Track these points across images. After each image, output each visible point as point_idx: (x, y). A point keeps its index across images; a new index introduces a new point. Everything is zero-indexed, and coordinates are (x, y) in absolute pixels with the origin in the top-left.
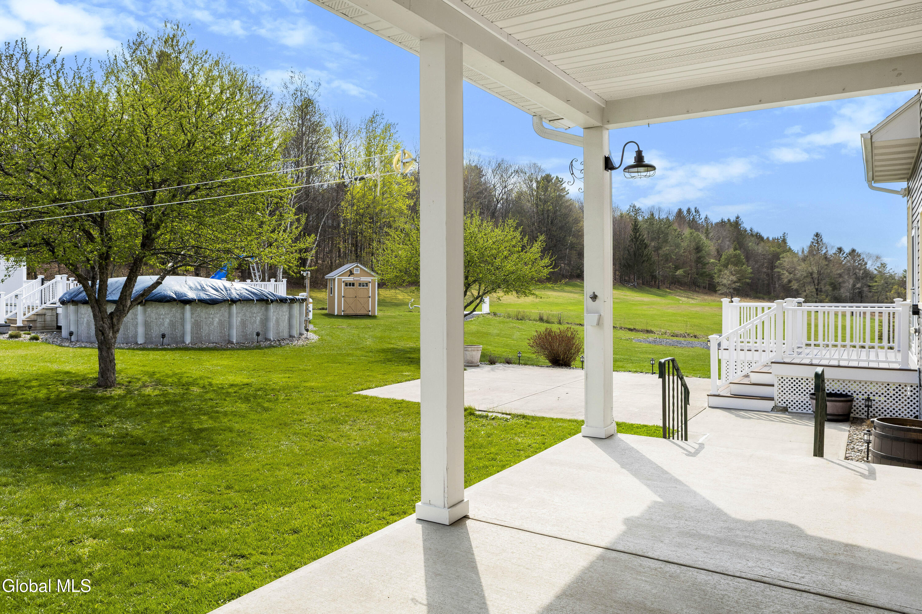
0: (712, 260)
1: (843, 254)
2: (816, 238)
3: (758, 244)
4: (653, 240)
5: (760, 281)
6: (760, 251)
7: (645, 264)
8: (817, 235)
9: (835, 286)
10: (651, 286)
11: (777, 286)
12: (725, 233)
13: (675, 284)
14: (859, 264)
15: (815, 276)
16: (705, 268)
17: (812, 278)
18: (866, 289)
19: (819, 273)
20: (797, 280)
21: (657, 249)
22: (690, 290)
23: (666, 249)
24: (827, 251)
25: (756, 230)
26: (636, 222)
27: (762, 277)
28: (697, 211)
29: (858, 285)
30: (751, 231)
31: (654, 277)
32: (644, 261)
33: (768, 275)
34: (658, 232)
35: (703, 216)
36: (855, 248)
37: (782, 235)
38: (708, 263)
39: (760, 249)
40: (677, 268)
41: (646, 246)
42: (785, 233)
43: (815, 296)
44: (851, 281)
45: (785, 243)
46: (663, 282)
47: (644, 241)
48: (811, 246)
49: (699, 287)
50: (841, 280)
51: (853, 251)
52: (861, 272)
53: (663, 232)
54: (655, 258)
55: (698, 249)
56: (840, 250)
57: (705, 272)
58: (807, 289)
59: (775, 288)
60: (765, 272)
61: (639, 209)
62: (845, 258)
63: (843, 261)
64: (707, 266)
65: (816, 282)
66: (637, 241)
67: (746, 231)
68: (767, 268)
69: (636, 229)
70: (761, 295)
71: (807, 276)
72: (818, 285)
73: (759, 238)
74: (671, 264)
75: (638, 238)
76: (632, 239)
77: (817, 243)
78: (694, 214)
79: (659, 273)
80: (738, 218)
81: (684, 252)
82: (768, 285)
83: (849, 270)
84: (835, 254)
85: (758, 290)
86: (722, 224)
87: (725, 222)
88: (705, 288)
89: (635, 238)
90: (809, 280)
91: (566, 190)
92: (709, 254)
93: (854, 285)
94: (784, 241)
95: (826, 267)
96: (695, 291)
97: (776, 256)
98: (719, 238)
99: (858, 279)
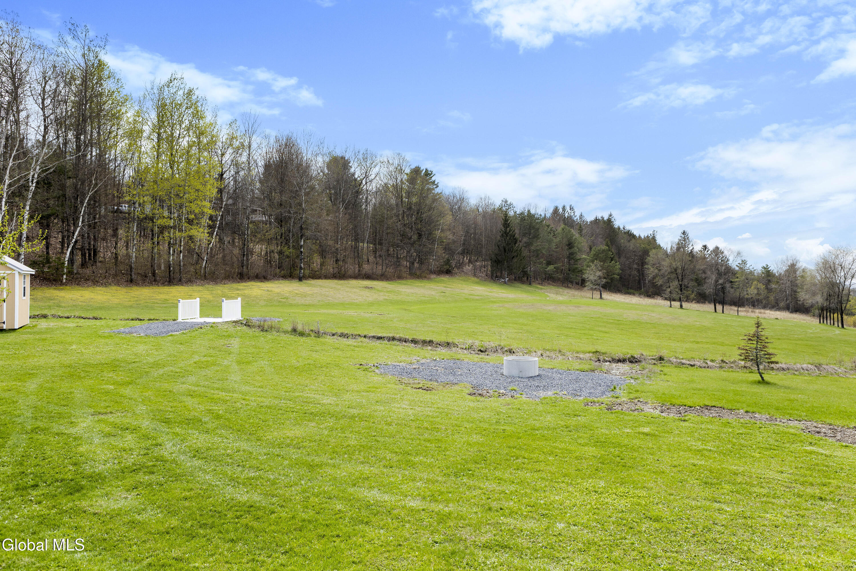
0: (584, 256)
1: (708, 251)
2: (683, 236)
3: (629, 241)
4: (524, 235)
5: (632, 277)
6: (631, 248)
7: (515, 260)
8: (684, 233)
9: (699, 282)
10: (523, 282)
11: (647, 282)
12: (598, 231)
13: (548, 280)
14: (722, 261)
15: (679, 271)
16: (577, 264)
17: (677, 274)
18: (728, 285)
19: (683, 269)
20: (663, 276)
21: (528, 245)
22: (563, 286)
23: (536, 245)
24: (693, 248)
25: (628, 228)
26: (506, 217)
27: (633, 273)
28: (571, 208)
29: (721, 281)
30: (624, 229)
31: (525, 273)
32: (513, 257)
33: (638, 271)
34: (530, 227)
35: (578, 214)
36: (719, 246)
37: (652, 233)
38: (580, 259)
39: (631, 245)
40: (549, 263)
41: (515, 241)
42: (654, 231)
43: (679, 292)
44: (714, 277)
45: (655, 240)
46: (536, 278)
47: (514, 236)
48: (678, 244)
49: (572, 282)
50: (703, 276)
51: (717, 248)
52: (723, 268)
53: (534, 228)
54: (525, 253)
55: (570, 245)
56: (705, 247)
57: (577, 268)
58: (671, 285)
59: (645, 283)
60: (636, 269)
61: (511, 204)
62: (710, 255)
63: (707, 258)
64: (580, 262)
65: (680, 277)
66: (507, 236)
67: (619, 228)
68: (638, 264)
69: (506, 224)
70: (632, 291)
71: (672, 272)
72: (682, 281)
73: (630, 235)
74: (542, 260)
75: (508, 233)
76: (502, 235)
77: (684, 241)
78: (569, 211)
79: (531, 269)
80: (610, 215)
81: (556, 248)
82: (639, 282)
83: (711, 266)
84: (701, 251)
85: (630, 286)
86: (596, 221)
87: (599, 220)
88: (577, 284)
89: (505, 232)
90: (673, 276)
91: (436, 183)
92: (580, 250)
93: (717, 281)
94: (654, 238)
95: (689, 263)
96: (568, 287)
97: (646, 253)
98: (592, 235)
99: (720, 274)
